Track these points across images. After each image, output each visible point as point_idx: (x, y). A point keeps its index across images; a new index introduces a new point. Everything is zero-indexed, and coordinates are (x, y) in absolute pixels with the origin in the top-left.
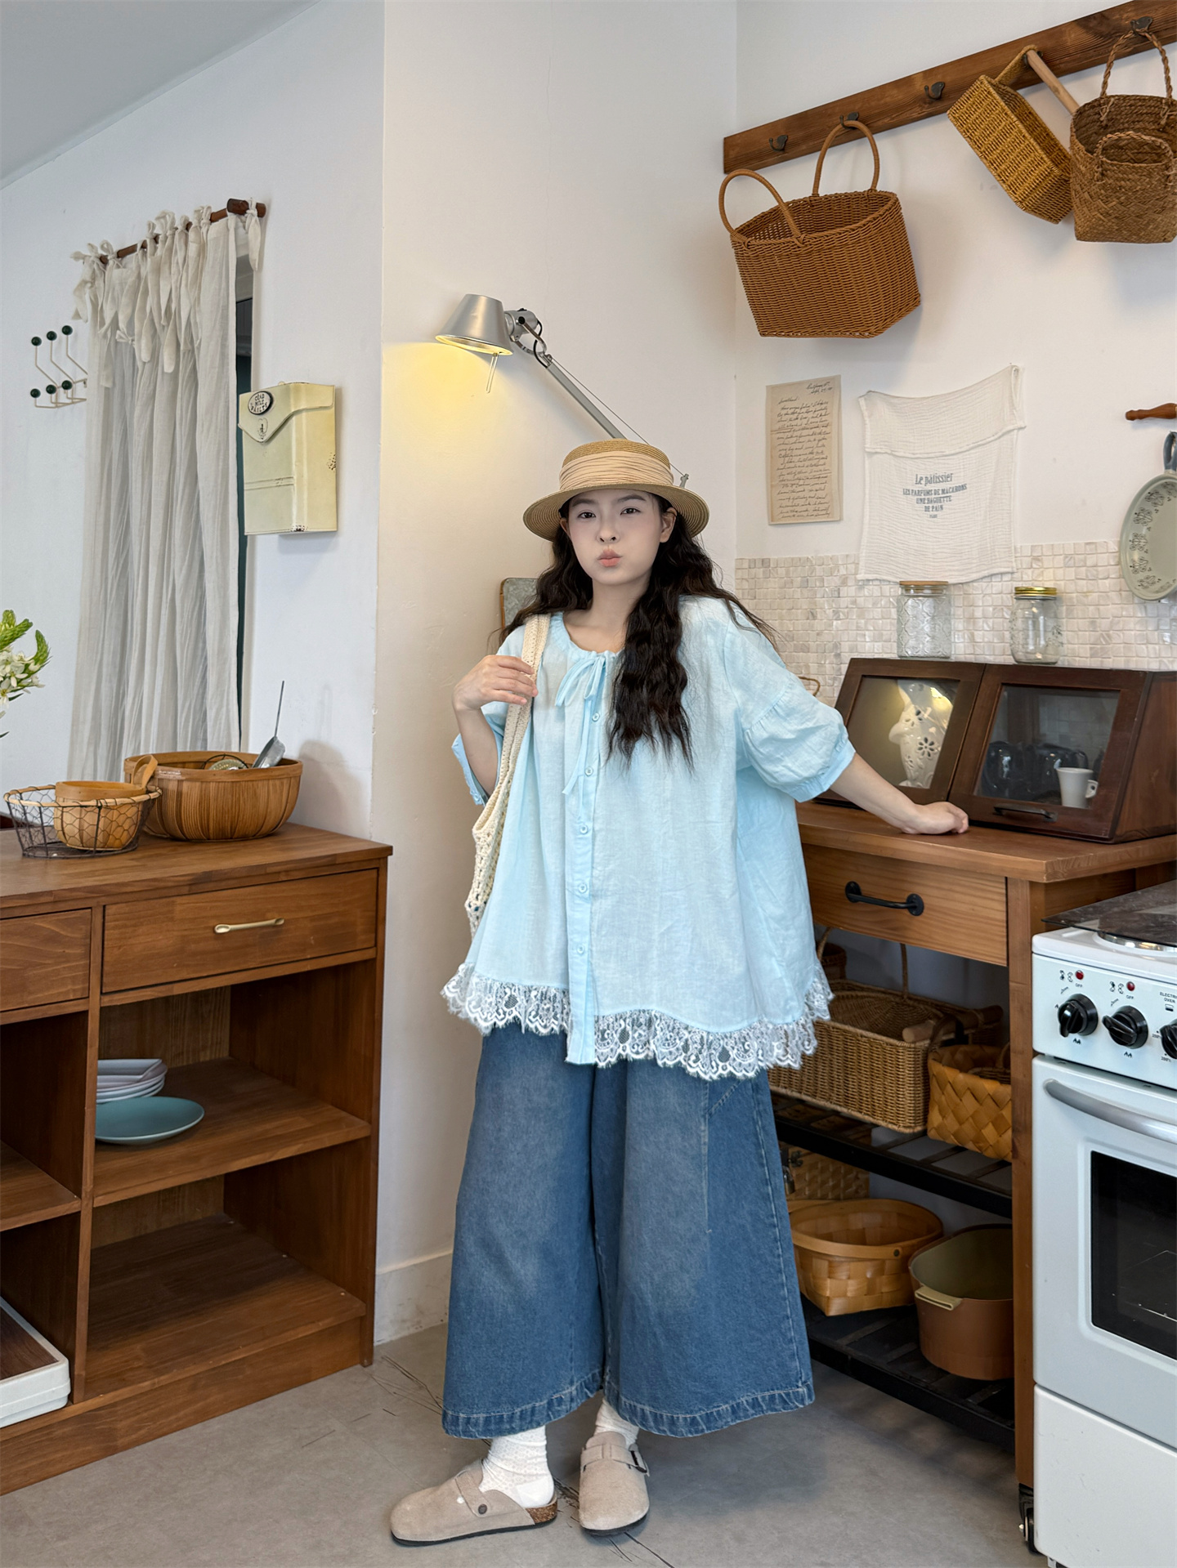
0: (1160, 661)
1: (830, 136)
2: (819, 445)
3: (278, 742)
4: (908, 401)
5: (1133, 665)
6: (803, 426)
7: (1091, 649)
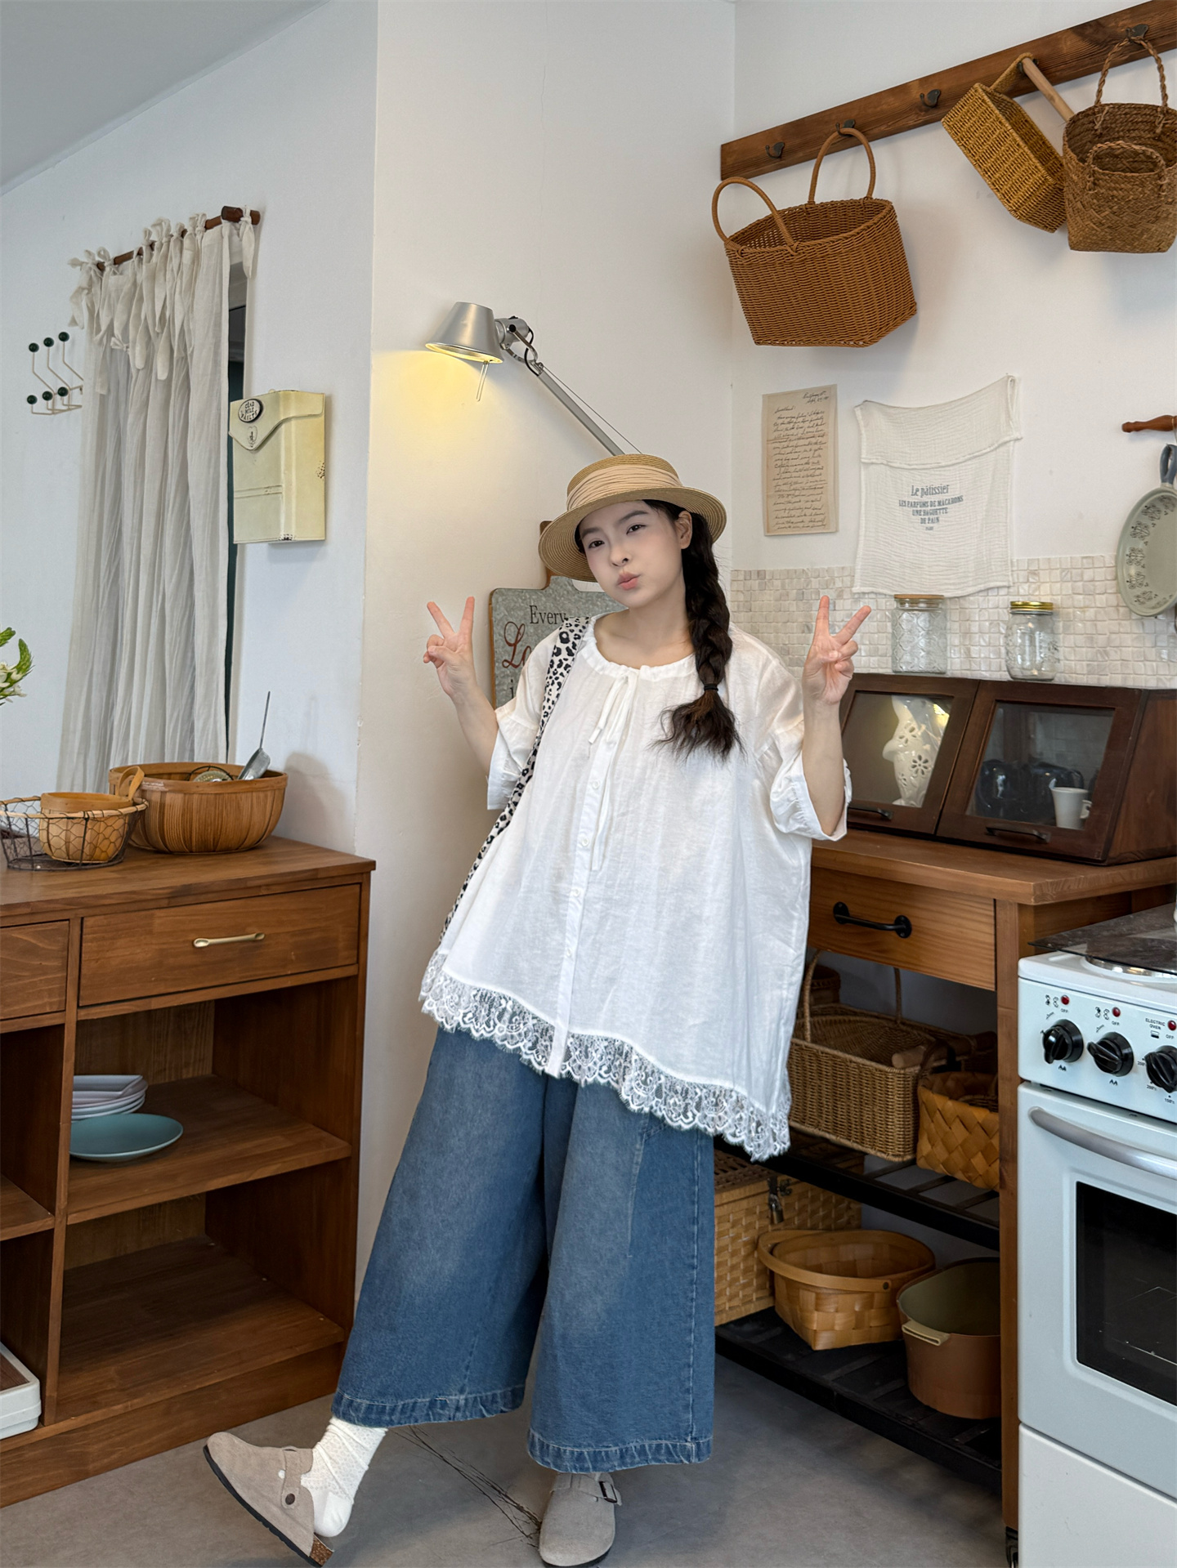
0: (1159, 680)
1: (826, 144)
2: (815, 455)
3: (263, 754)
4: (904, 411)
5: (1130, 683)
6: (799, 435)
7: (1088, 665)
